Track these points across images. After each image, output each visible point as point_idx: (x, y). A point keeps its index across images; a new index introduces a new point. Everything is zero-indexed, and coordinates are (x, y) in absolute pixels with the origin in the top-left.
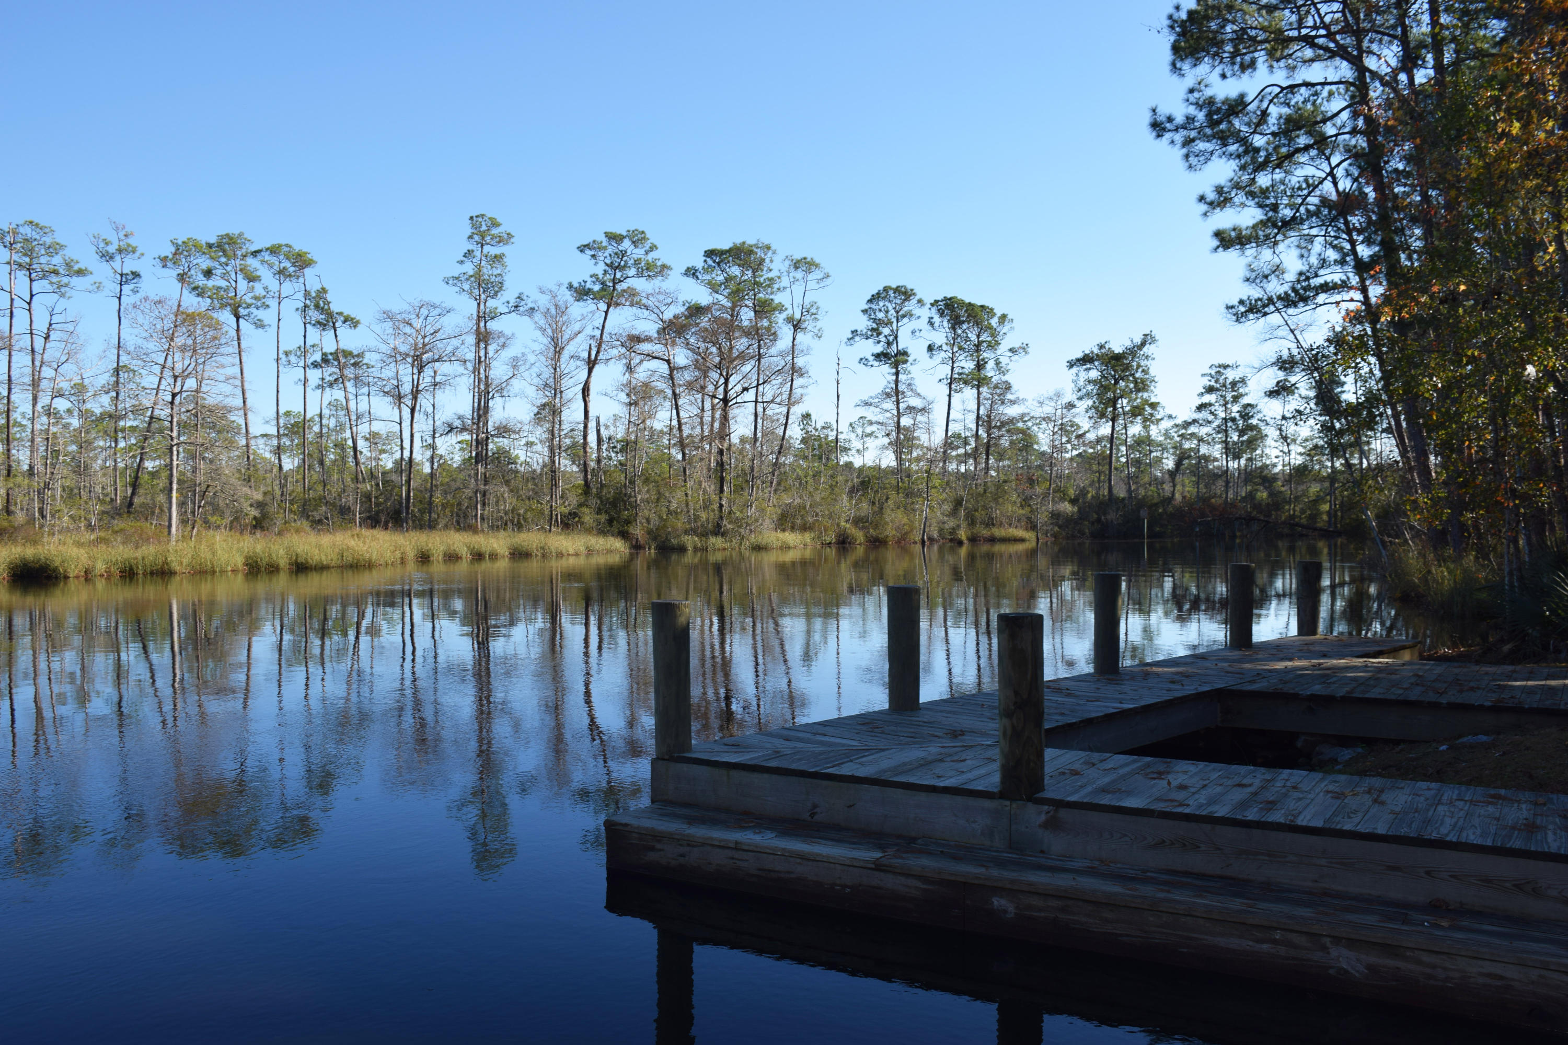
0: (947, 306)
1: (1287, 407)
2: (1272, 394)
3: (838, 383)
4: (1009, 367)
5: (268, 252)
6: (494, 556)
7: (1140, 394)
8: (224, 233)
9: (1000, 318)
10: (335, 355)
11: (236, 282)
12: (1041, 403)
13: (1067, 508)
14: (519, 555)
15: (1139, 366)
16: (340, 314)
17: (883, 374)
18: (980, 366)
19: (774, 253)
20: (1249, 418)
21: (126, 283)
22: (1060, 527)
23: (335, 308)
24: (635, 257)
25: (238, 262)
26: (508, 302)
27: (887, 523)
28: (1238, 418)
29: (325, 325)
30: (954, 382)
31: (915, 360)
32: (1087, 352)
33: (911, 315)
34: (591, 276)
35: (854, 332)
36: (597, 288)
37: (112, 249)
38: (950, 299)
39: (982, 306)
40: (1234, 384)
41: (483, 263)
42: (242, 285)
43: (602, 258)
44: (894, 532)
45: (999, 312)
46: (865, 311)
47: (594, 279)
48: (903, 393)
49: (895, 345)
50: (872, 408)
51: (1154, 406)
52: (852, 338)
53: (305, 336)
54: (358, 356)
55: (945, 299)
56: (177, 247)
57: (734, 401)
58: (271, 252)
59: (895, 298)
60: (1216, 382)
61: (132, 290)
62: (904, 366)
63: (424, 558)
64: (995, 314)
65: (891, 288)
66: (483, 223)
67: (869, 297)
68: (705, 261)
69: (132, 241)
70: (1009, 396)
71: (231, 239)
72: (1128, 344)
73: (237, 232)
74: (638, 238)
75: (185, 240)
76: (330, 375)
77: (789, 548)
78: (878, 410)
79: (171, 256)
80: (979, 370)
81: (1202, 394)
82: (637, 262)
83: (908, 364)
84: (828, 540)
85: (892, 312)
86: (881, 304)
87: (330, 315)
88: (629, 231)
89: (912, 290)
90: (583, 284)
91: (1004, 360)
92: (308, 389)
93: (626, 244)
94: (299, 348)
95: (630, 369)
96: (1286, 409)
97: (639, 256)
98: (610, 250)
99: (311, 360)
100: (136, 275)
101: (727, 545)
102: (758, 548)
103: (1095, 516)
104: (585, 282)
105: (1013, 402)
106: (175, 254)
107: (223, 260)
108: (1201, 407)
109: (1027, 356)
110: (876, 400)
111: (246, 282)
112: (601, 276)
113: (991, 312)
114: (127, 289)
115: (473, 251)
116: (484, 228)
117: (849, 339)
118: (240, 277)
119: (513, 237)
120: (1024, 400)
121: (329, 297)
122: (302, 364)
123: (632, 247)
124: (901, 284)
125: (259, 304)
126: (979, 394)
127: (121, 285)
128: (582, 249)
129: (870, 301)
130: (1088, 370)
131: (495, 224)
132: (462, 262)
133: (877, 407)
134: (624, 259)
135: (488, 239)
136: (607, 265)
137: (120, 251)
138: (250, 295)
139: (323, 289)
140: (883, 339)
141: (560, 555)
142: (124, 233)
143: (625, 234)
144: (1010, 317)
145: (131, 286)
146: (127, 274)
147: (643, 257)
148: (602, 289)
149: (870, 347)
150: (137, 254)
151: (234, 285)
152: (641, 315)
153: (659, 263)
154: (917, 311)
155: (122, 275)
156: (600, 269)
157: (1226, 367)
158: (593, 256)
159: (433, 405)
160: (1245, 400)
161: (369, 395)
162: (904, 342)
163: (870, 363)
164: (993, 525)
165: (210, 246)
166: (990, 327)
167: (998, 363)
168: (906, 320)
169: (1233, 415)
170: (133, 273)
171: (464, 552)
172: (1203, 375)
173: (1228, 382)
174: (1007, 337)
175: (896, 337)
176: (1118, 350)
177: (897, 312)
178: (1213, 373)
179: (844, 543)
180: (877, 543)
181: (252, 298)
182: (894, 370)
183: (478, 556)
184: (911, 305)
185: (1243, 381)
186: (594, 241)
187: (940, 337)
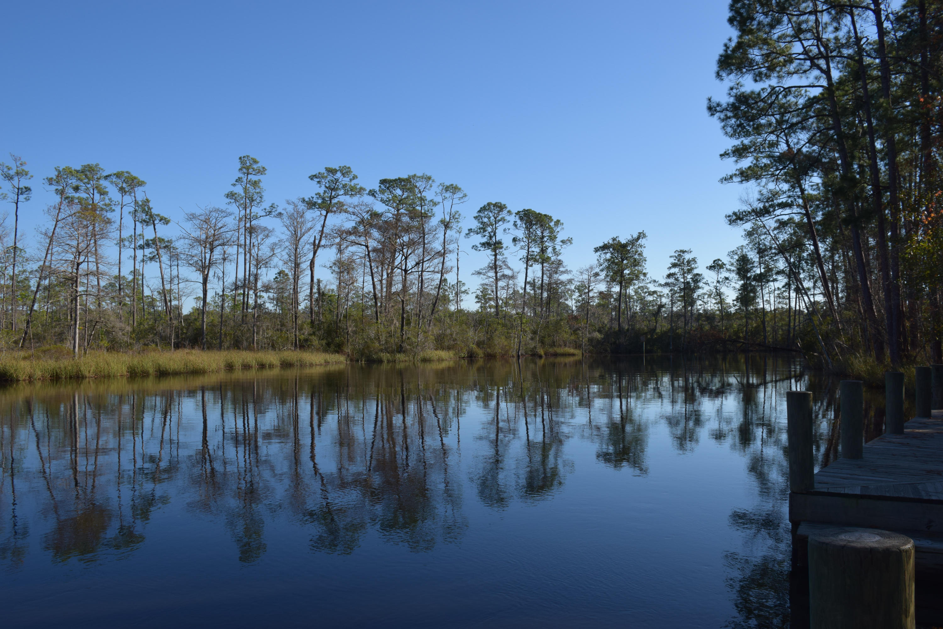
0: (525, 214)
1: (720, 276)
2: (711, 268)
3: (458, 261)
4: (561, 252)
5: (115, 177)
6: (271, 366)
7: (636, 268)
8: (86, 164)
9: (555, 222)
10: (154, 241)
11: (93, 194)
12: (582, 273)
13: (597, 335)
14: (286, 365)
15: (637, 252)
16: (158, 215)
17: (486, 256)
18: (543, 251)
19: (433, 181)
20: (698, 282)
21: (22, 194)
22: (593, 346)
23: (154, 211)
24: (343, 183)
25: (94, 182)
26: (265, 209)
27: (495, 345)
28: (691, 282)
29: (148, 222)
30: (529, 259)
31: (507, 247)
32: (606, 243)
33: (505, 220)
34: (316, 195)
35: (470, 230)
36: (320, 201)
37: (12, 172)
38: (527, 210)
39: (545, 215)
40: (689, 262)
41: (248, 185)
42: (97, 197)
43: (324, 183)
44: (500, 351)
45: (555, 219)
46: (475, 218)
47: (318, 196)
48: (500, 266)
49: (494, 238)
50: (482, 276)
51: (645, 275)
52: (469, 234)
53: (135, 229)
54: (168, 241)
55: (524, 210)
56: (59, 172)
57: (410, 271)
58: (117, 177)
59: (494, 209)
60: (678, 261)
61: (26, 198)
62: (501, 250)
63: (230, 367)
64: (552, 220)
65: (492, 204)
66: (248, 162)
67: (479, 209)
68: (380, 186)
69: (25, 168)
70: (561, 269)
71: (91, 168)
72: (630, 238)
73: (94, 163)
74: (345, 171)
75: (64, 167)
76: (150, 253)
77: (443, 360)
78: (485, 277)
79: (55, 177)
80: (543, 253)
81: (670, 268)
82: (344, 186)
83: (503, 249)
84: (463, 355)
85: (492, 218)
86: (486, 213)
87: (151, 216)
88: (340, 167)
89: (504, 205)
90: (311, 199)
91: (558, 247)
92: (137, 262)
93: (339, 175)
94: (131, 236)
95: (340, 251)
96: (719, 276)
97: (346, 182)
98: (330, 178)
99: (138, 244)
100: (28, 189)
101: (407, 358)
102: (425, 360)
103: (613, 340)
104: (313, 198)
105: (563, 272)
106: (58, 176)
107: (86, 181)
108: (669, 276)
109: (571, 245)
110: (484, 271)
111: (99, 195)
112: (322, 194)
113: (550, 218)
114: (21, 198)
115: (241, 178)
116: (248, 164)
117: (467, 234)
118: (96, 191)
119: (266, 170)
120: (571, 271)
121: (151, 205)
122: (133, 246)
123: (342, 177)
124: (498, 201)
125: (108, 209)
126: (543, 267)
127: (18, 195)
128: (312, 178)
129: (479, 211)
130: (606, 253)
131: (255, 162)
132: (234, 185)
133: (484, 275)
134: (337, 184)
135: (251, 171)
136: (327, 188)
137: (17, 174)
138: (102, 203)
139: (147, 200)
140: (488, 235)
141: (311, 365)
142: (20, 162)
143: (338, 169)
144: (561, 222)
145: (25, 196)
146: (22, 189)
147: (348, 183)
148: (323, 202)
149: (478, 239)
150: (29, 176)
151: (92, 197)
152: (350, 218)
153: (358, 187)
154: (508, 218)
155: (18, 189)
156: (321, 190)
157: (684, 252)
158: (319, 182)
159: (223, 273)
160: (695, 271)
161: (178, 266)
162: (500, 236)
163: (479, 249)
164: (555, 346)
165: (77, 171)
166: (550, 228)
167: (554, 249)
168: (501, 223)
169: (688, 280)
170: (26, 188)
171: (254, 363)
172: (671, 257)
173: (685, 261)
174: (559, 234)
175: (495, 234)
176: (623, 241)
177: (495, 218)
178: (676, 255)
179: (471, 357)
180: (490, 357)
181: (103, 205)
182: (494, 253)
183: (262, 366)
184: (504, 214)
185: (694, 260)
186: (319, 173)
187: (520, 233)
